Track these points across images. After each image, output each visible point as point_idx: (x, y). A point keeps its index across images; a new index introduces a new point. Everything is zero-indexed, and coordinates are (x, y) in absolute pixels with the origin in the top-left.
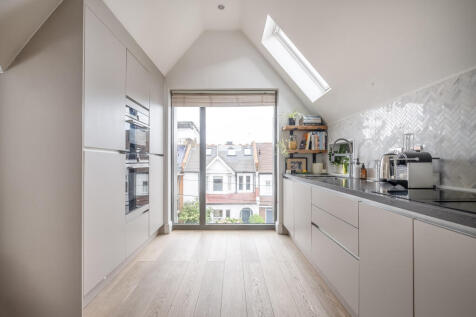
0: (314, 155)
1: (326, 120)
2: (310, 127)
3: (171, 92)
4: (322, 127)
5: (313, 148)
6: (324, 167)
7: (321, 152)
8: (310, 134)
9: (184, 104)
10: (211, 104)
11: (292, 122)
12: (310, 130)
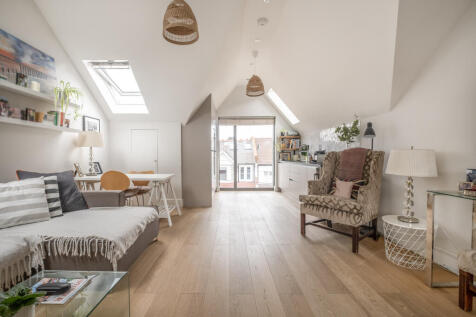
0: (294, 151)
1: (300, 133)
2: (292, 137)
4: (298, 137)
5: (293, 148)
7: (297, 150)
8: (292, 141)
9: (226, 124)
10: (240, 124)
11: (282, 135)
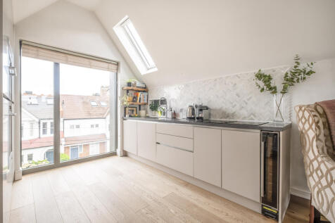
0: (140, 106)
1: (148, 86)
2: (140, 89)
3: (21, 42)
4: (145, 90)
5: (142, 102)
6: (146, 113)
7: (145, 104)
8: (140, 93)
10: (67, 62)
11: (130, 85)
12: (139, 91)
